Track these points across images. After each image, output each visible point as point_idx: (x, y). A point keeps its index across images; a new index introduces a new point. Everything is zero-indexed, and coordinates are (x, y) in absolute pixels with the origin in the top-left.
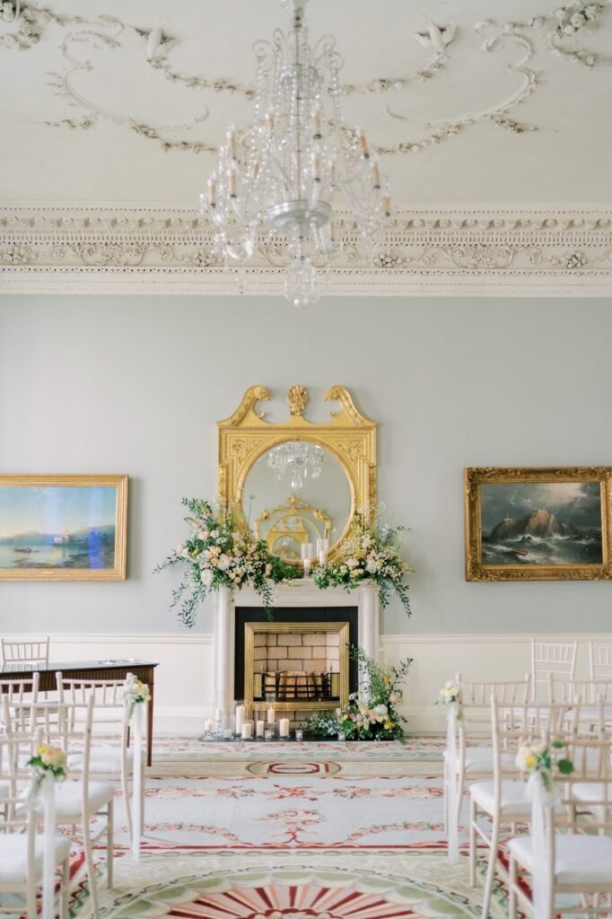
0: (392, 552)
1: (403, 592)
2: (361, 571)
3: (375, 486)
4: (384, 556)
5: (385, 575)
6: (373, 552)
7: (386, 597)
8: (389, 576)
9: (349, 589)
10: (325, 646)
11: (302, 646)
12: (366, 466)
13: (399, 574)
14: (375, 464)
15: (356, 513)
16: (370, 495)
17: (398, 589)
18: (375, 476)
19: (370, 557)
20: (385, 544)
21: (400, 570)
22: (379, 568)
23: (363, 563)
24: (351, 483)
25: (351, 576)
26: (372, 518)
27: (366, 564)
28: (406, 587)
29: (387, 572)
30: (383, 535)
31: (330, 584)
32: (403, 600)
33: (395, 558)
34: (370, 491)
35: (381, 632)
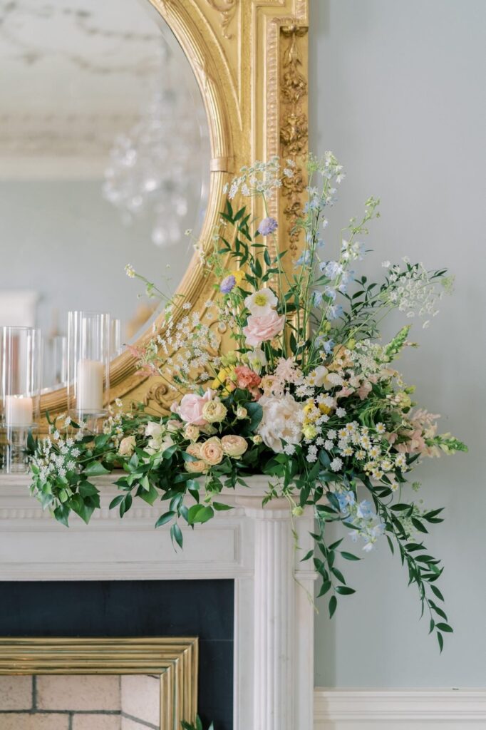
0: (368, 363)
1: (415, 536)
2: (235, 446)
3: (303, 107)
4: (336, 380)
5: (336, 465)
6: (285, 367)
7: (340, 563)
8: (353, 468)
9: (181, 523)
10: (119, 712)
11: (33, 711)
12: (270, 30)
13: (400, 460)
14: (303, 19)
15: (229, 213)
16: (284, 142)
17: (393, 524)
18: (302, 71)
19: (273, 384)
20: (341, 335)
21: (403, 439)
22: (309, 433)
23: (241, 413)
24: (209, 95)
25: (190, 466)
26: (291, 235)
27: (256, 415)
28: (431, 517)
29: (346, 451)
30: (331, 291)
31: (105, 500)
32: (415, 575)
33: (379, 390)
34: (284, 125)
35: (323, 679)
